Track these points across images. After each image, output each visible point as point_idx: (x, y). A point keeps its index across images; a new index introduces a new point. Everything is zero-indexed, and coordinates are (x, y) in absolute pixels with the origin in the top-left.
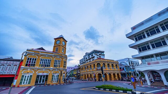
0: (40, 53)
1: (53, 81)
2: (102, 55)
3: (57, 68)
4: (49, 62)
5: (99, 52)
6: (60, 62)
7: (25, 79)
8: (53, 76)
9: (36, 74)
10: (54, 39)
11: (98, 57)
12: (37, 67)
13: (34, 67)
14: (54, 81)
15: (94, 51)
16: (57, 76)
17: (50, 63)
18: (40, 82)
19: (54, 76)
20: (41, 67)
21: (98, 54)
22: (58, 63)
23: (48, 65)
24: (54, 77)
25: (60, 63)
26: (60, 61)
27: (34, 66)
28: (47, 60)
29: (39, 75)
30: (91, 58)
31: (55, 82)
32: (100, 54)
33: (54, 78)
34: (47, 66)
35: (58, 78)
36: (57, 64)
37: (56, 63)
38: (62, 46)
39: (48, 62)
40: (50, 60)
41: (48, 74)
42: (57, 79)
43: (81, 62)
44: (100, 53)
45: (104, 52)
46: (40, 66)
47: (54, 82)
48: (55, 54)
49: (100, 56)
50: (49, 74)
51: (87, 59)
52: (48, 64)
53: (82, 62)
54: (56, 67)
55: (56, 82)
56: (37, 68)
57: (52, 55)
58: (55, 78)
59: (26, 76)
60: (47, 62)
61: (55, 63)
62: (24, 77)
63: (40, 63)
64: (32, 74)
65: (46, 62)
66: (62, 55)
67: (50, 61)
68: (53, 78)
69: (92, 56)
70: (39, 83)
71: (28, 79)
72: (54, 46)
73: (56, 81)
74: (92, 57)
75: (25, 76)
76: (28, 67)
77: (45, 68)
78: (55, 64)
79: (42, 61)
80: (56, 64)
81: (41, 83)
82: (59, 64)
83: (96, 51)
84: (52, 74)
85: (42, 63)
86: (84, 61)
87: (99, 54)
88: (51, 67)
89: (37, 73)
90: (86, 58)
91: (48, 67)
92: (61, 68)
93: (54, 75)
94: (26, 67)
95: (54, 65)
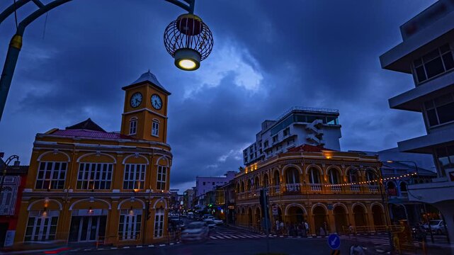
0: (76, 144)
1: (124, 235)
2: (331, 127)
3: (135, 190)
4: (107, 171)
5: (318, 118)
6: (143, 170)
7: (38, 229)
8: (122, 217)
9: (70, 212)
10: (124, 89)
11: (312, 136)
12: (71, 191)
13: (60, 191)
14: (126, 234)
15: (295, 112)
16: (135, 219)
17: (109, 175)
18: (84, 238)
19: (126, 219)
20: (82, 191)
21: (311, 126)
22: (138, 175)
23: (103, 183)
24: (125, 223)
25: (143, 174)
26: (143, 166)
27: (62, 188)
28: (99, 166)
29: (79, 215)
30: (284, 141)
31: (129, 237)
32: (318, 127)
33: (127, 225)
34: (102, 187)
35: (138, 226)
36: (134, 179)
37: (132, 175)
38: (149, 112)
39: (104, 174)
40: (110, 166)
41: (106, 213)
42: (135, 228)
43: (249, 158)
44: (321, 121)
45: (336, 115)
46: (79, 187)
47: (126, 238)
48: (126, 143)
49: (320, 132)
50: (110, 211)
51: (270, 145)
52: (104, 178)
53: (252, 156)
54: (131, 187)
55: (132, 238)
56: (70, 194)
57: (117, 146)
58: (130, 226)
59: (40, 220)
60: (101, 172)
61: (127, 174)
62: (36, 222)
63: (80, 177)
64: (56, 214)
65: (98, 174)
66: (149, 145)
67: (110, 170)
68: (121, 226)
69: (285, 133)
70: (79, 241)
71: (45, 228)
72: (125, 116)
73: (134, 234)
74: (288, 136)
75: (37, 218)
76: (43, 191)
77: (97, 192)
78: (126, 178)
79: (84, 169)
80: (132, 178)
81: (88, 240)
82: (142, 178)
83: (303, 112)
84: (118, 211)
85: (86, 178)
86: (258, 153)
87: (314, 123)
88: (113, 188)
89: (71, 209)
90: (266, 143)
91: (105, 191)
92: (148, 191)
93: (126, 216)
94: (38, 191)
95: (126, 183)
